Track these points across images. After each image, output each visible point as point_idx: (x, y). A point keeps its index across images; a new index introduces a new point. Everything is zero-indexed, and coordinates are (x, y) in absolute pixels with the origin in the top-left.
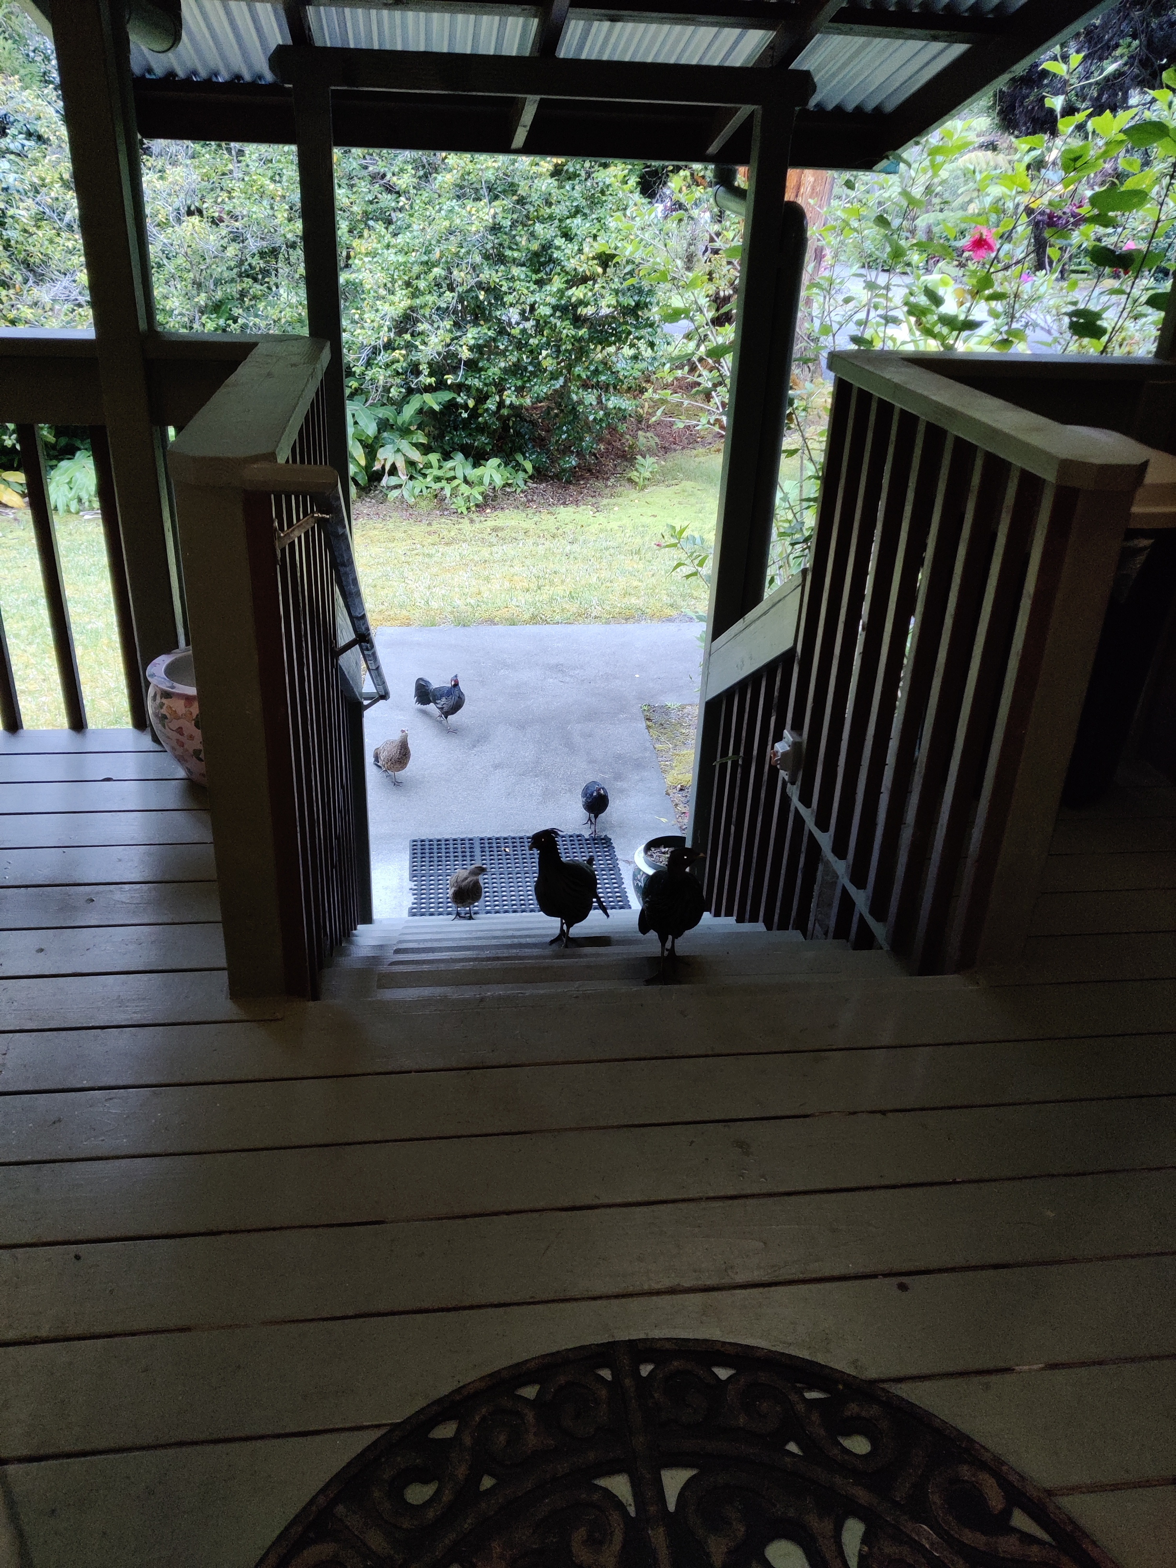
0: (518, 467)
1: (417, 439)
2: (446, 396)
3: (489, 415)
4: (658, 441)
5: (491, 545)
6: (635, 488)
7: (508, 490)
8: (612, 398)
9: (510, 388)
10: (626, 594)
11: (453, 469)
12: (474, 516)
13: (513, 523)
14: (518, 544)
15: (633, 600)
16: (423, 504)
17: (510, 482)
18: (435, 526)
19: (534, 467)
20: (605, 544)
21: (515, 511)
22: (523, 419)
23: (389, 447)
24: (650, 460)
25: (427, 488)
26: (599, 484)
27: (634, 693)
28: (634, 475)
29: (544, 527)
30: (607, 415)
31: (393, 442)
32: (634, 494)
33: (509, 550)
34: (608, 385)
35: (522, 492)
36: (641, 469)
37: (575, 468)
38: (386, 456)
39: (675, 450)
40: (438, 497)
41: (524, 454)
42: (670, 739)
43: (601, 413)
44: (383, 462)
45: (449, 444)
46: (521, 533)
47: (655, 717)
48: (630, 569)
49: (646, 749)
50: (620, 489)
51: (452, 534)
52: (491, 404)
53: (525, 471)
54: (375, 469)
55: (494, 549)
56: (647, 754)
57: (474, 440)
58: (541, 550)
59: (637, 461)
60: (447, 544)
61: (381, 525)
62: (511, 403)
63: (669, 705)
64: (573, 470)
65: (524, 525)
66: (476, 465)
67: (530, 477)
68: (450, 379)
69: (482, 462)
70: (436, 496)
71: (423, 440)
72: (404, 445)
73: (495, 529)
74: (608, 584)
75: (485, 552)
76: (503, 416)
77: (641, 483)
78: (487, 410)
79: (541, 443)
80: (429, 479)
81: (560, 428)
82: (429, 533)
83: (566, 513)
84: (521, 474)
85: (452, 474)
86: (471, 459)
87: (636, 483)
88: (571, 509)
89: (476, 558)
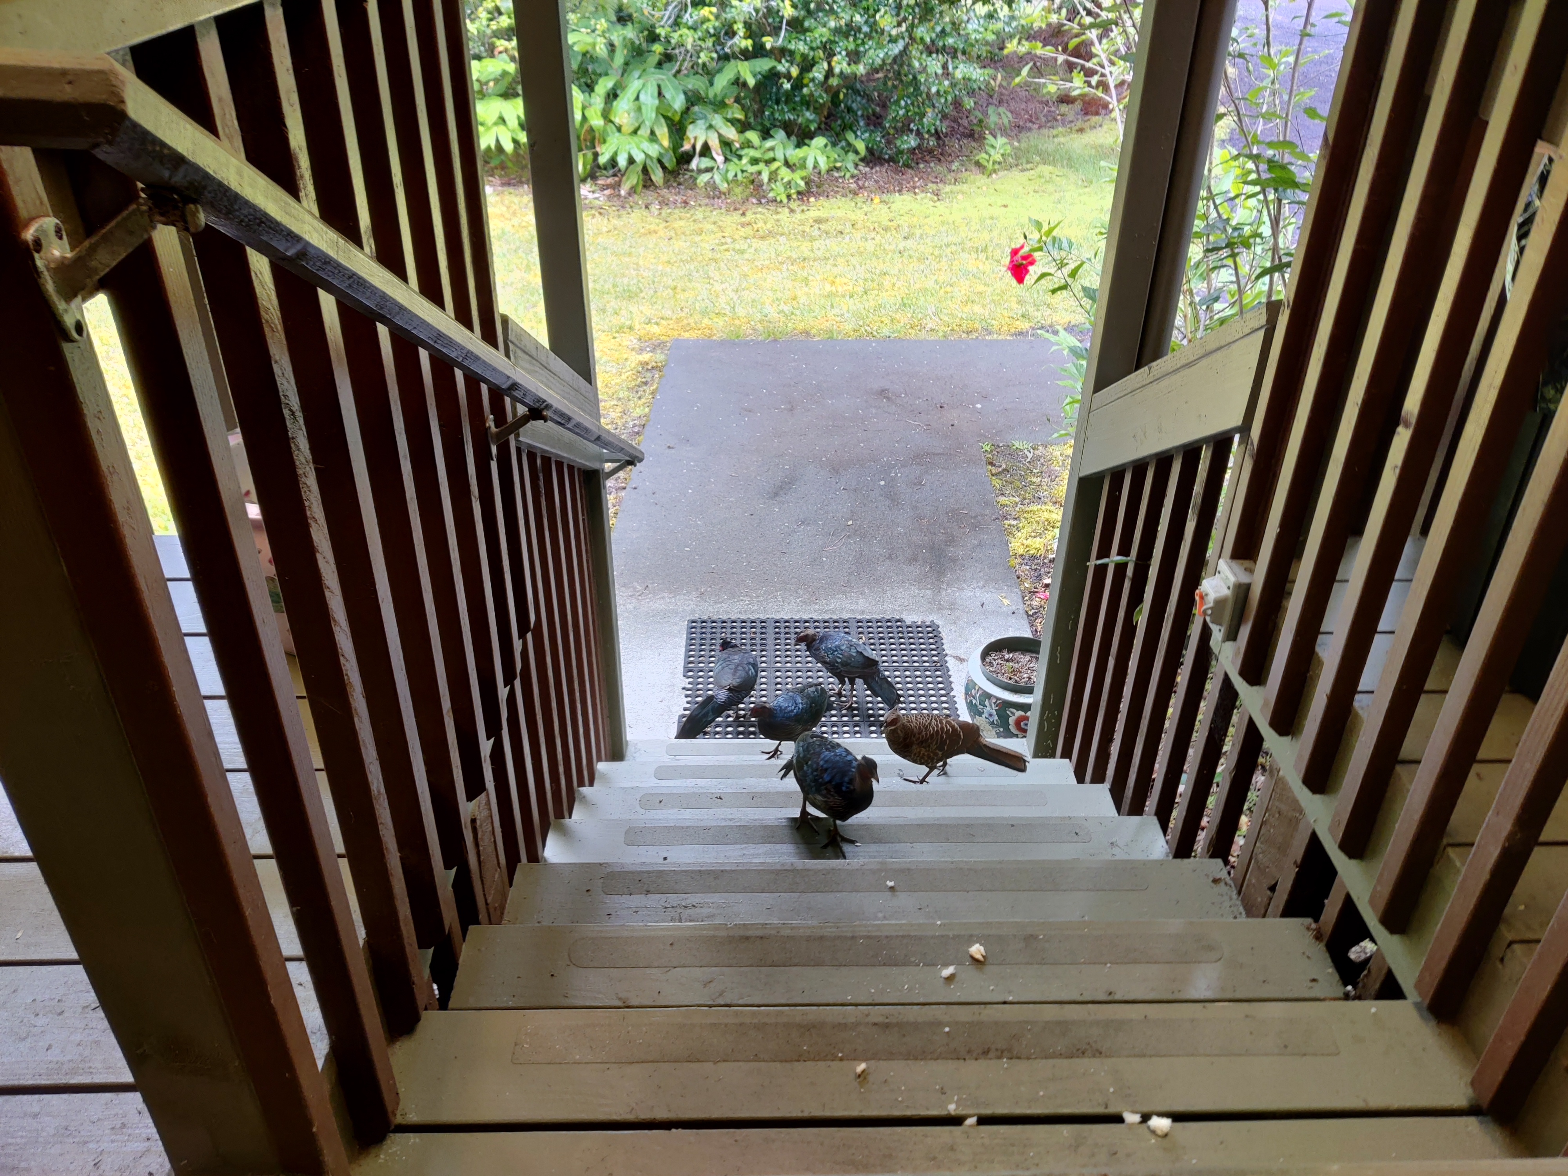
0: (850, 148)
1: (733, 113)
2: (764, 65)
3: (815, 85)
4: (1011, 119)
5: (812, 239)
6: (983, 173)
7: (836, 174)
8: (961, 66)
9: (840, 53)
10: (969, 301)
11: (772, 149)
12: (793, 205)
13: (840, 213)
14: (844, 238)
15: (977, 309)
16: (738, 190)
17: (838, 165)
18: (750, 216)
19: (867, 148)
20: (945, 241)
21: (843, 199)
22: (857, 92)
23: (700, 123)
24: (1001, 141)
25: (743, 171)
26: (940, 169)
27: (975, 429)
28: (982, 157)
29: (874, 219)
30: (953, 85)
31: (705, 118)
32: (981, 180)
33: (834, 245)
34: (956, 50)
35: (852, 176)
36: (992, 151)
37: (914, 149)
38: (697, 135)
39: (1030, 129)
40: (755, 183)
41: (855, 133)
43: (946, 83)
44: (692, 141)
45: (769, 119)
46: (849, 225)
48: (975, 270)
50: (965, 174)
51: (769, 226)
52: (818, 73)
53: (857, 152)
54: (683, 149)
55: (816, 244)
57: (798, 116)
58: (870, 246)
59: (986, 142)
60: (762, 238)
61: (688, 215)
62: (842, 72)
63: (1017, 445)
64: (912, 151)
65: (853, 217)
66: (799, 145)
67: (862, 160)
68: (768, 42)
69: (807, 141)
70: (753, 182)
71: (740, 116)
72: (717, 120)
73: (818, 221)
74: (949, 289)
75: (805, 248)
76: (830, 87)
77: (990, 166)
78: (813, 80)
79: (875, 121)
80: (745, 161)
81: (897, 102)
82: (743, 225)
83: (902, 202)
84: (851, 156)
85: (771, 155)
86: (793, 138)
87: (985, 167)
88: (907, 197)
89: (795, 256)
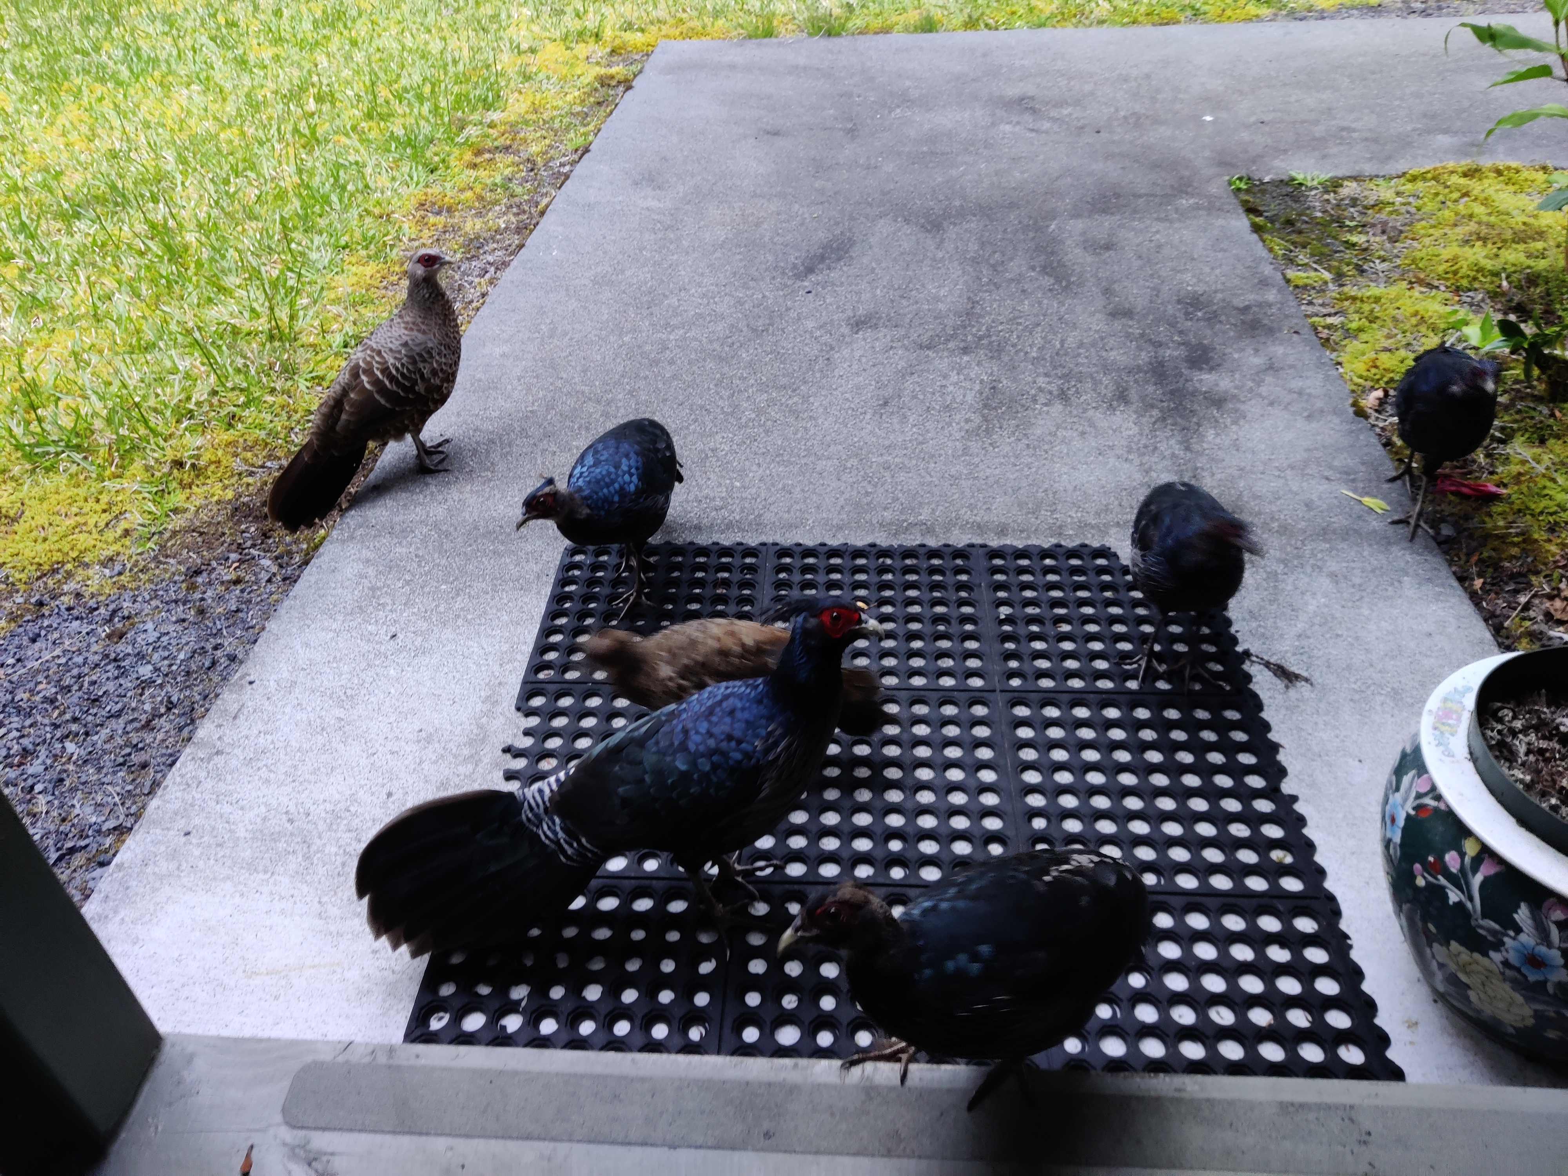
27: (1207, 153)
42: (1322, 258)
47: (1272, 207)
49: (1264, 283)
56: (1271, 296)
63: (1300, 177)
